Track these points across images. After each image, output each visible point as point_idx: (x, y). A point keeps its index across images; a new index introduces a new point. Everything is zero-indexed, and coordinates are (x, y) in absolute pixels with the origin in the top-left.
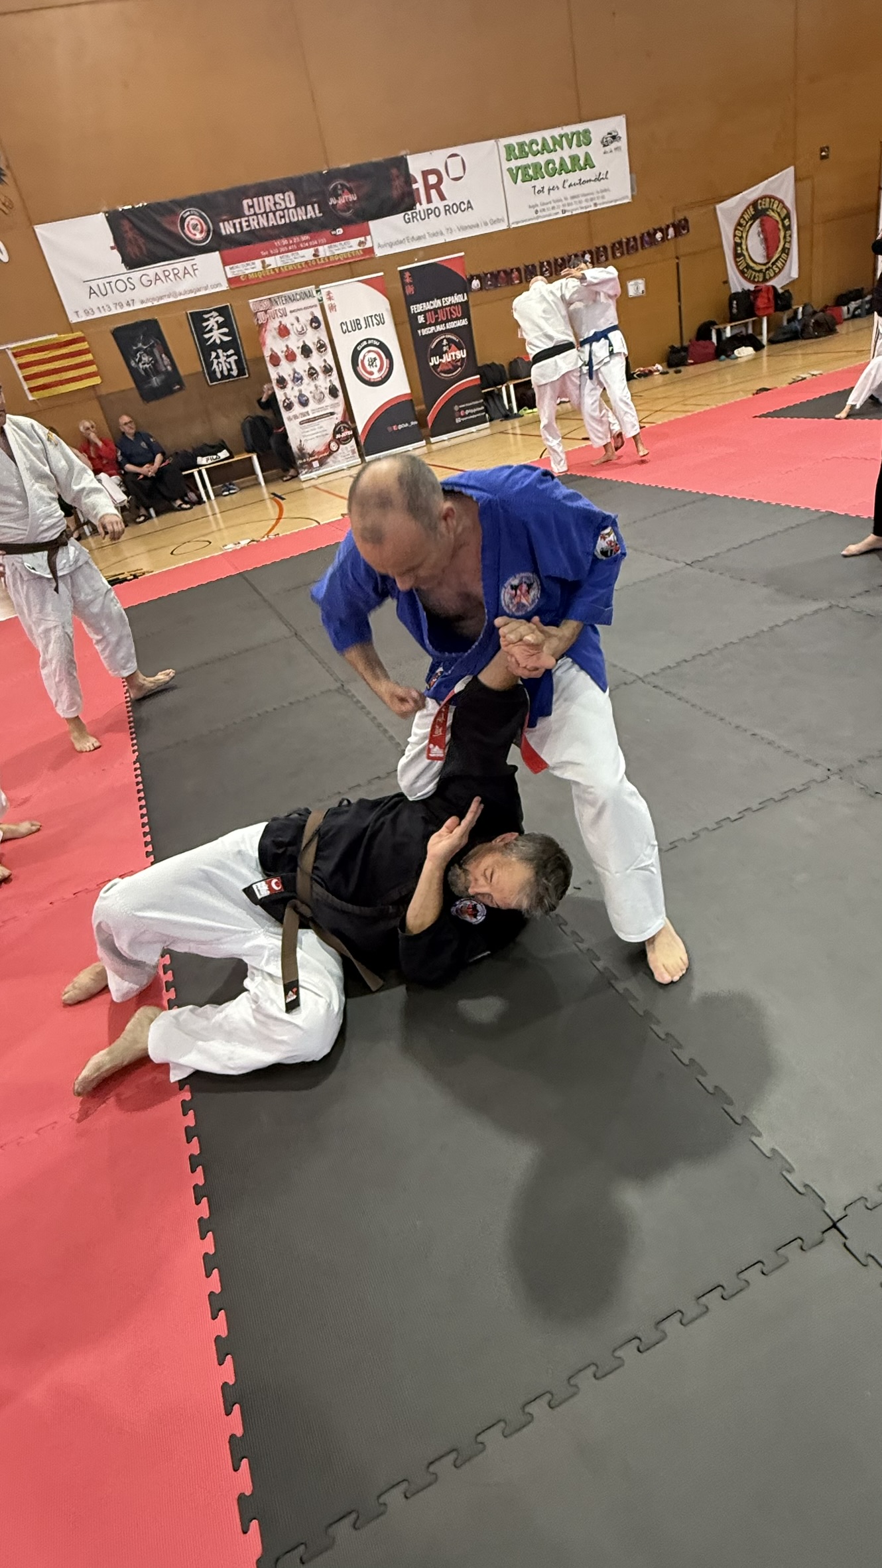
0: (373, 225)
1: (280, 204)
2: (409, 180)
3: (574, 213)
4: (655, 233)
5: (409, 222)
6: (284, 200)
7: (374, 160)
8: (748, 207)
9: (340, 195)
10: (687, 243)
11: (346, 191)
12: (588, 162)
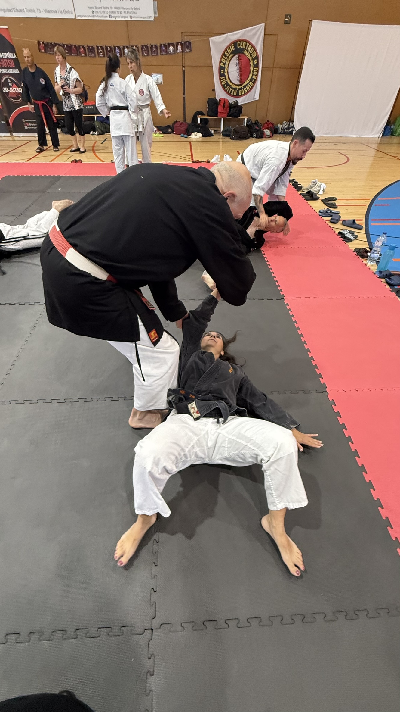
3: (117, 19)
4: (169, 46)
8: (230, 45)
10: (190, 58)
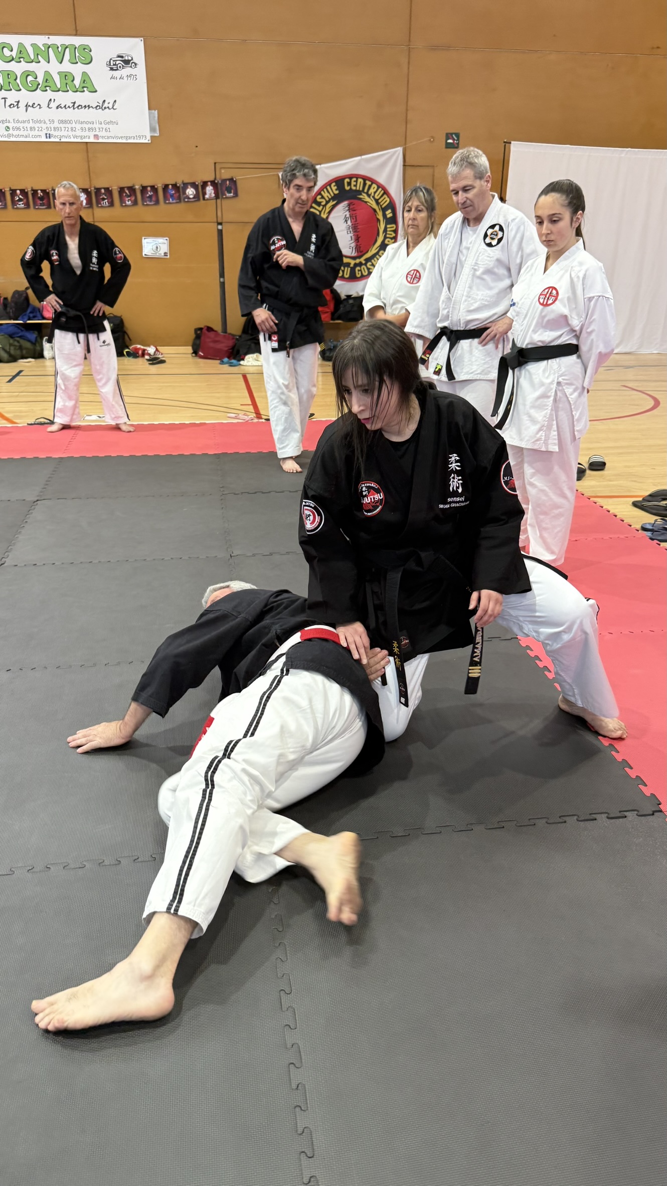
3: (63, 140)
4: (186, 185)
8: (329, 184)
12: (87, 85)
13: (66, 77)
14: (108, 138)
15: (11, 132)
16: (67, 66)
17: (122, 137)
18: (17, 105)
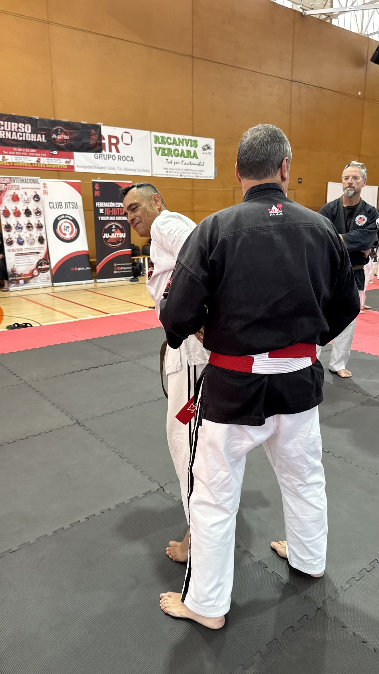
0: (76, 154)
1: (21, 129)
2: (101, 137)
3: (186, 177)
5: (98, 158)
6: (24, 127)
7: (83, 122)
9: (59, 134)
11: (63, 133)
12: (195, 156)
13: (189, 152)
14: (201, 177)
15: (168, 173)
16: (189, 148)
17: (205, 177)
18: (171, 162)
